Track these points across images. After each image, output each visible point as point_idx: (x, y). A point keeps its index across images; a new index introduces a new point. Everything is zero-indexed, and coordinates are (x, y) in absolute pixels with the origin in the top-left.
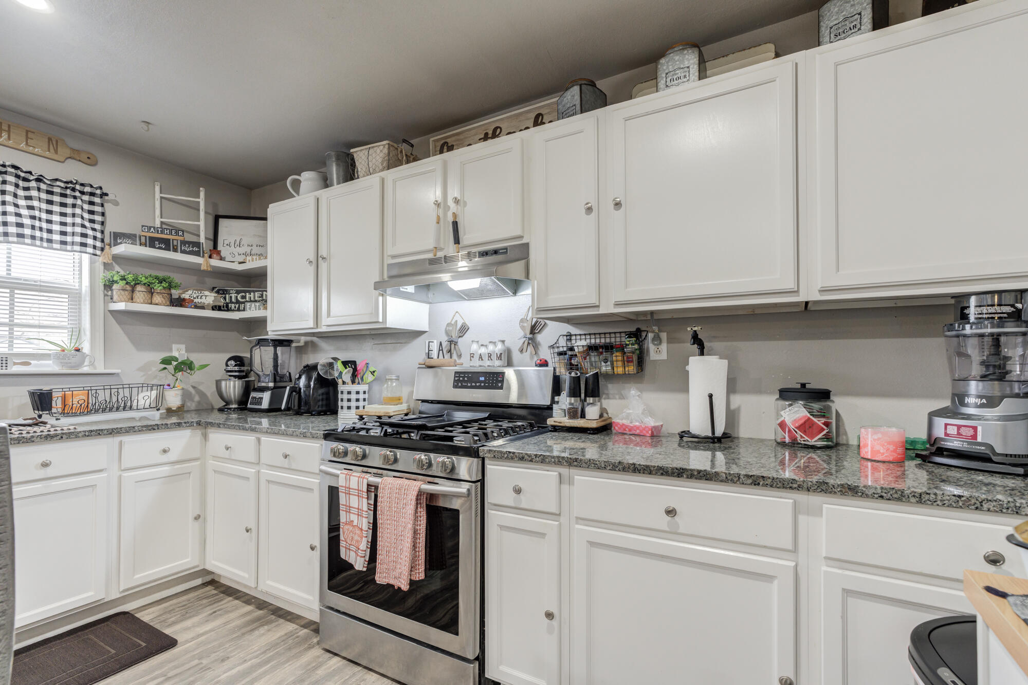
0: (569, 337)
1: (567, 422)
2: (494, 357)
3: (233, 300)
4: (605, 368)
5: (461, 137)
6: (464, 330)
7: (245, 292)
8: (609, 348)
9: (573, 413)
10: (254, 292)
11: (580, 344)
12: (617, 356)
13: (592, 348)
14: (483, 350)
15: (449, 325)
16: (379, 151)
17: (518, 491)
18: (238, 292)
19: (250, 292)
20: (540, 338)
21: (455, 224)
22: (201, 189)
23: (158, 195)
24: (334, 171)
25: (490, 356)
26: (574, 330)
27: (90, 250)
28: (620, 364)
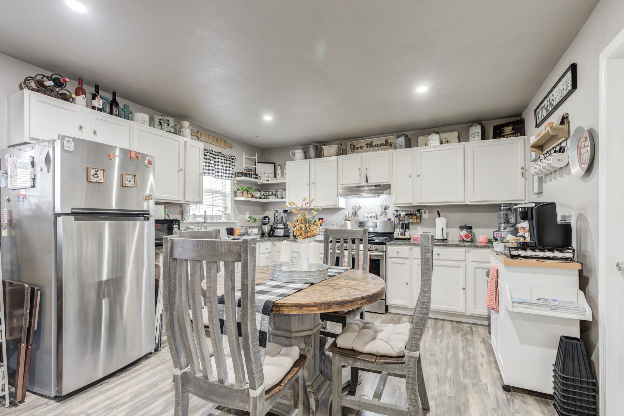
0: (397, 211)
1: (400, 236)
2: (373, 217)
3: (263, 195)
4: (411, 221)
5: (358, 143)
6: (360, 207)
7: (267, 191)
8: (412, 215)
9: (402, 234)
10: (270, 191)
11: (403, 214)
12: (415, 217)
13: (407, 215)
14: (368, 215)
15: (354, 206)
16: (334, 148)
17: (398, 253)
18: (264, 192)
19: (268, 191)
20: (387, 211)
21: (366, 177)
22: (256, 153)
23: (244, 157)
24: (312, 152)
25: (371, 217)
26: (399, 209)
27: (230, 178)
28: (415, 219)
